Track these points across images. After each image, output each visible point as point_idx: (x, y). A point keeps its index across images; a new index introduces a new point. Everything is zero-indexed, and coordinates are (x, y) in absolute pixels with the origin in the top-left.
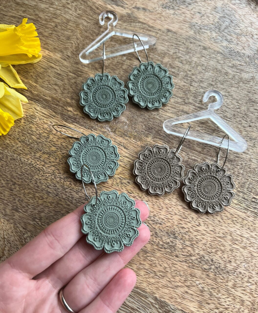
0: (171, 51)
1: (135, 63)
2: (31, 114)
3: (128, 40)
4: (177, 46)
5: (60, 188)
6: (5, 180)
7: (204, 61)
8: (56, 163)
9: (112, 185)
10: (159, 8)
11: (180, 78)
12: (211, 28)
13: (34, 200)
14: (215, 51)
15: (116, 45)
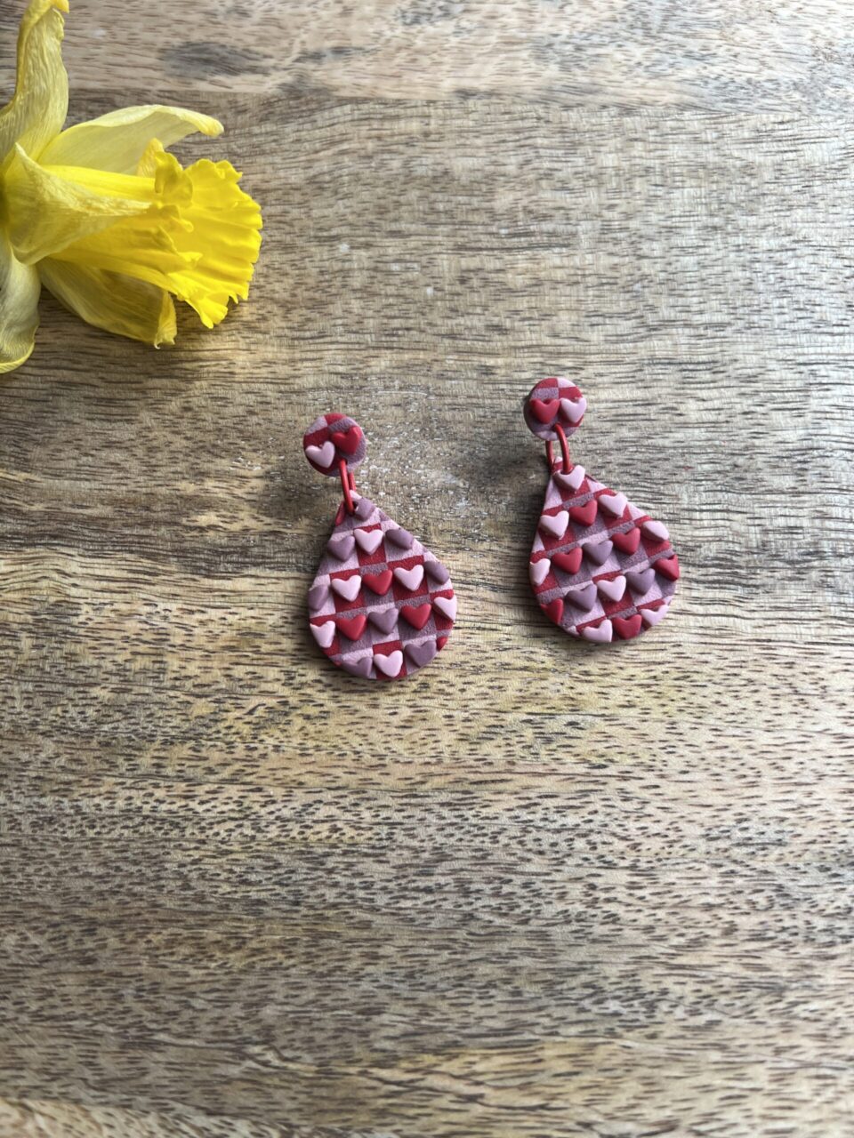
0: (505, 161)
1: (390, 251)
2: (52, 599)
3: (327, 178)
4: (521, 136)
5: (297, 863)
6: (43, 926)
7: (644, 154)
8: (237, 766)
9: (514, 764)
10: (392, 29)
11: (585, 245)
12: (614, 36)
13: (204, 963)
14: (667, 106)
15: (286, 212)
